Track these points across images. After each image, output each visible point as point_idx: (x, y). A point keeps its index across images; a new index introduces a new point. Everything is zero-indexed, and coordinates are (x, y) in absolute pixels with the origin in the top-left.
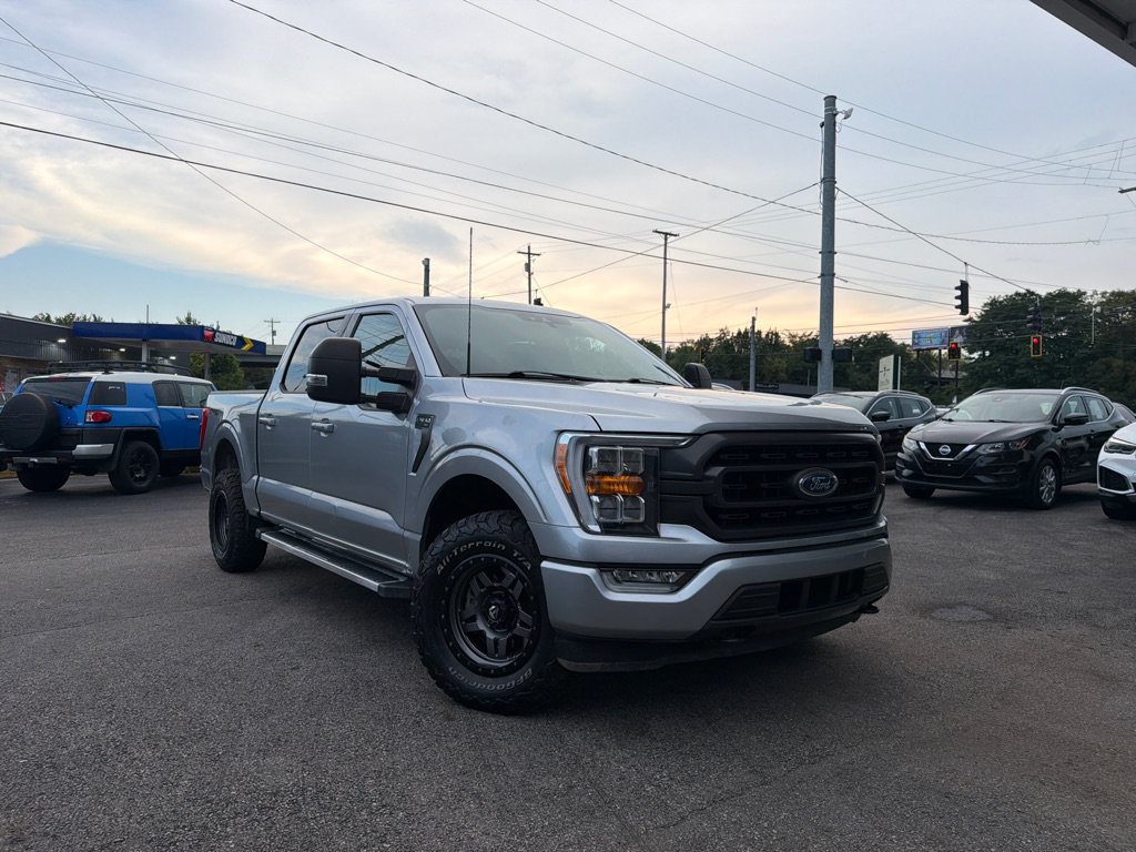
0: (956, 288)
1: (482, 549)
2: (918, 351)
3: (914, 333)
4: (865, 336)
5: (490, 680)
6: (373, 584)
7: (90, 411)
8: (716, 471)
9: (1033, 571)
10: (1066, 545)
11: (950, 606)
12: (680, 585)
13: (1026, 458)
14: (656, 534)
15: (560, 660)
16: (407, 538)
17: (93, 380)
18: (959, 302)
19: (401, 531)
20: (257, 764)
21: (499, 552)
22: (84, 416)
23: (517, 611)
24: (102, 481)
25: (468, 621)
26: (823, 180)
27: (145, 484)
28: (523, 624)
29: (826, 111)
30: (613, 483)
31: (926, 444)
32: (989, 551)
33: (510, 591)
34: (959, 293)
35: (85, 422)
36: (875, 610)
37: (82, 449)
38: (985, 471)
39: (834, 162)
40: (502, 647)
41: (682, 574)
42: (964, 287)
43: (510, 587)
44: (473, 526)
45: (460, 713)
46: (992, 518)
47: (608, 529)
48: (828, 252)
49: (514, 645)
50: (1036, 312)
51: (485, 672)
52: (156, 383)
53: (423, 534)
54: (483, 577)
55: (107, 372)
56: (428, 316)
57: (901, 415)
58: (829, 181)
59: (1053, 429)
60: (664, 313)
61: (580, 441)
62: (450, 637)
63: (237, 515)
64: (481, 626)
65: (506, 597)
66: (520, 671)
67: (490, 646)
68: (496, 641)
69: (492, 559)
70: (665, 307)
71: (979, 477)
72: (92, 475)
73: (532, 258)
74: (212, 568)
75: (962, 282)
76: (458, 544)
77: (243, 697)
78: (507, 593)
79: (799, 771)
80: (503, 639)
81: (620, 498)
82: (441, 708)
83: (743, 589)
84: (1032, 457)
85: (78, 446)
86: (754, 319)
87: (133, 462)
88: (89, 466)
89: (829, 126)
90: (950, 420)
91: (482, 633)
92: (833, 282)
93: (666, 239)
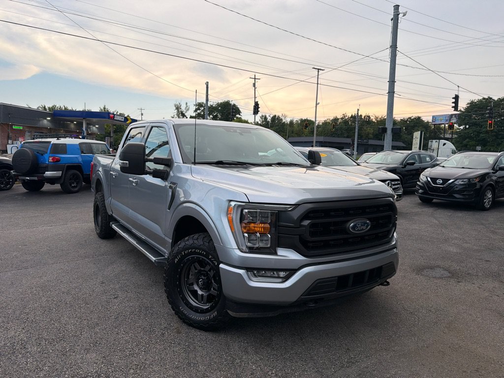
0: (453, 98)
1: (195, 253)
2: (435, 125)
3: (433, 117)
4: (410, 118)
5: (198, 314)
6: (153, 259)
7: (51, 157)
8: (306, 223)
9: (475, 247)
10: (494, 232)
11: (432, 268)
12: (286, 279)
13: (478, 187)
14: (275, 254)
15: (228, 311)
16: (166, 240)
17: (52, 143)
18: (454, 105)
19: (164, 236)
20: (82, 358)
21: (202, 255)
22: (48, 159)
23: (212, 282)
24: (57, 187)
25: (190, 285)
26: (391, 47)
27: (76, 189)
28: (214, 289)
29: (394, 12)
30: (255, 227)
31: (431, 178)
32: (455, 235)
33: (209, 272)
34: (454, 100)
35: (49, 162)
36: (388, 284)
37: (48, 174)
38: (459, 192)
39: (397, 38)
40: (205, 299)
41: (288, 273)
42: (457, 98)
43: (209, 271)
44: (191, 242)
45: (185, 328)
46: (460, 214)
47: (251, 250)
48: (392, 82)
49: (210, 298)
50: (491, 109)
51: (196, 310)
52: (80, 144)
53: (172, 239)
54: (197, 265)
55: (58, 139)
56: (180, 131)
57: (421, 162)
58: (394, 47)
59: (493, 173)
60: (316, 107)
61: (239, 206)
62: (181, 292)
63: (104, 214)
64: (196, 288)
65: (207, 275)
66: (211, 312)
67: (200, 298)
68: (202, 295)
69: (200, 258)
70: (317, 104)
71: (456, 195)
72: (54, 184)
73: (256, 80)
74: (94, 236)
75: (456, 95)
76: (184, 249)
77: (87, 314)
78: (207, 273)
79: (340, 372)
80: (205, 294)
81: (258, 235)
82: (176, 325)
83: (318, 281)
84: (481, 186)
85: (46, 172)
86: (358, 110)
87: (71, 179)
88: (52, 181)
89: (395, 20)
90: (443, 167)
91: (196, 291)
92: (394, 95)
93: (318, 72)
